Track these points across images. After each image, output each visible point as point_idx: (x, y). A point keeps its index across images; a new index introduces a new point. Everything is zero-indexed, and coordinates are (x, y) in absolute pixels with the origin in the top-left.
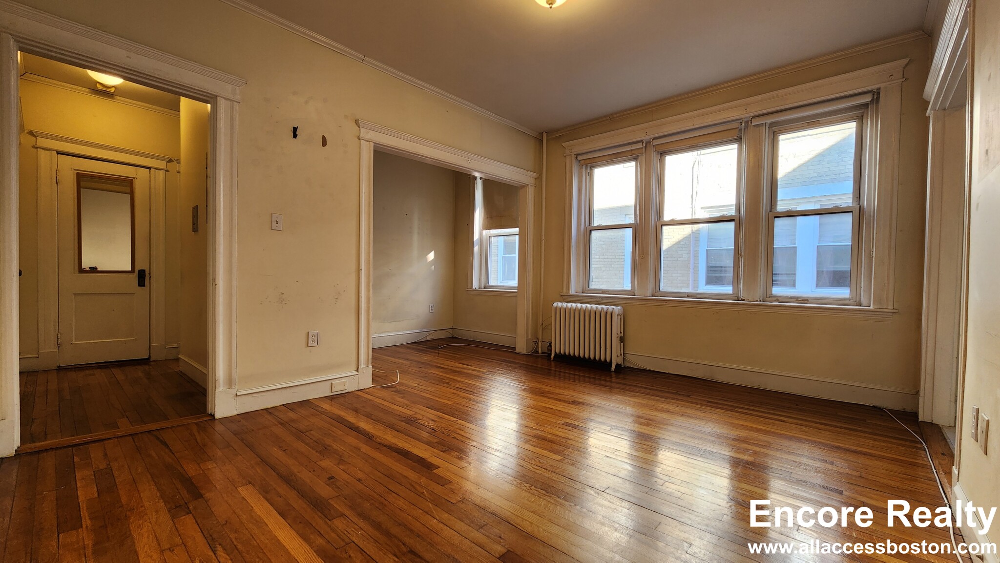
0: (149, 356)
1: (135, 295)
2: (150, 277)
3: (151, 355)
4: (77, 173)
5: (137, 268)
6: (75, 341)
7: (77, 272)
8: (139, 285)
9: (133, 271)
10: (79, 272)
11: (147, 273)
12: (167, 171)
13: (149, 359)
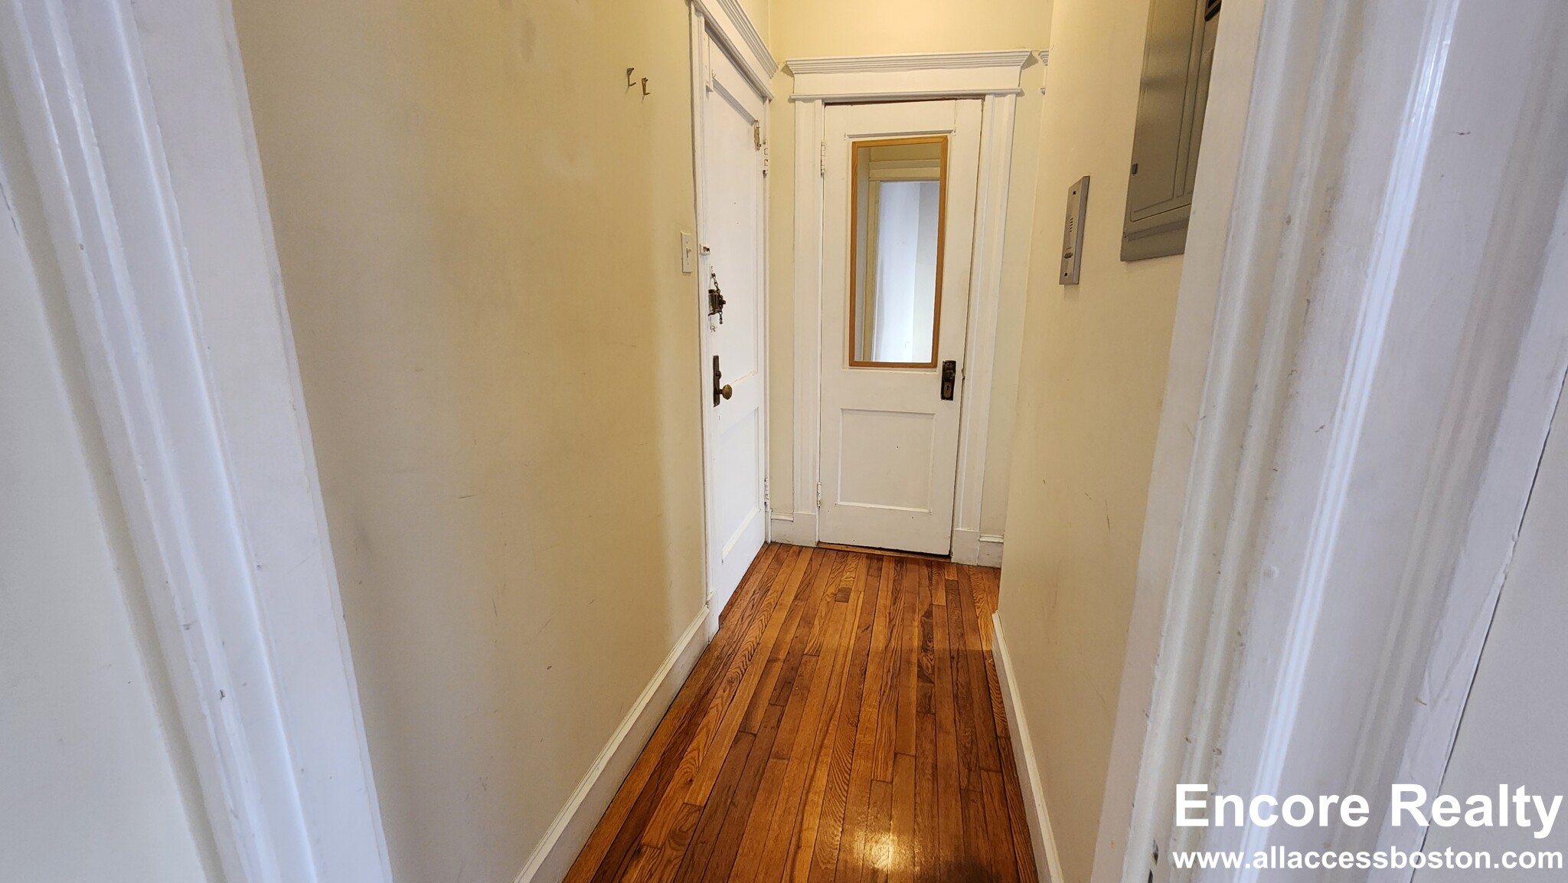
0: (950, 551)
1: (935, 416)
2: (964, 379)
3: (953, 550)
4: (854, 143)
5: (943, 358)
6: (841, 501)
7: (848, 366)
8: (943, 398)
9: (933, 365)
10: (850, 365)
11: (958, 368)
12: (1020, 94)
13: (949, 557)
